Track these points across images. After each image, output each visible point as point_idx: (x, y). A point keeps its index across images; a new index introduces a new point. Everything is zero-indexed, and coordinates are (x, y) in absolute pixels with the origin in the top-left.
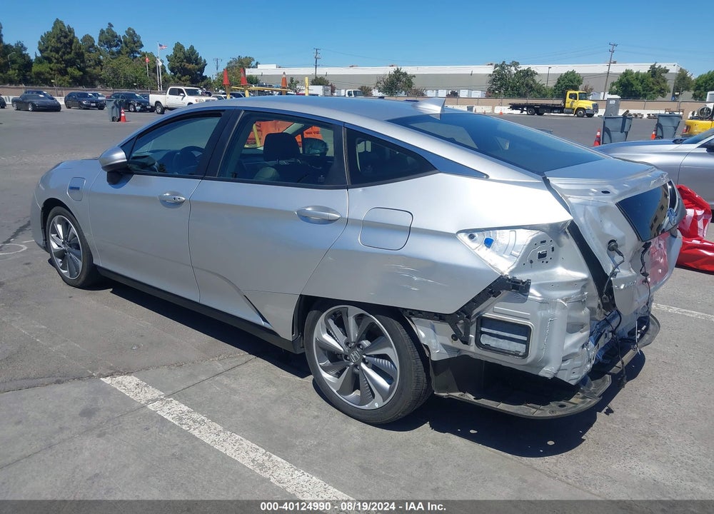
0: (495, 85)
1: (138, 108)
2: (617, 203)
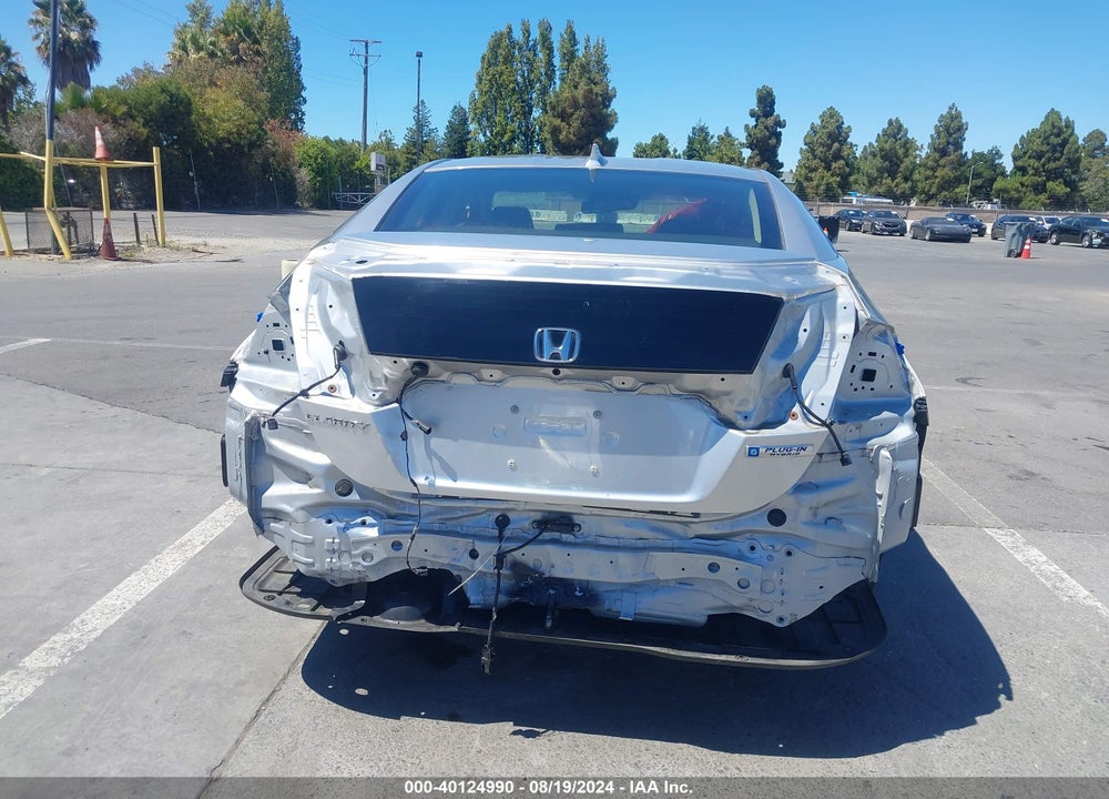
1: (1097, 241)
2: (354, 280)
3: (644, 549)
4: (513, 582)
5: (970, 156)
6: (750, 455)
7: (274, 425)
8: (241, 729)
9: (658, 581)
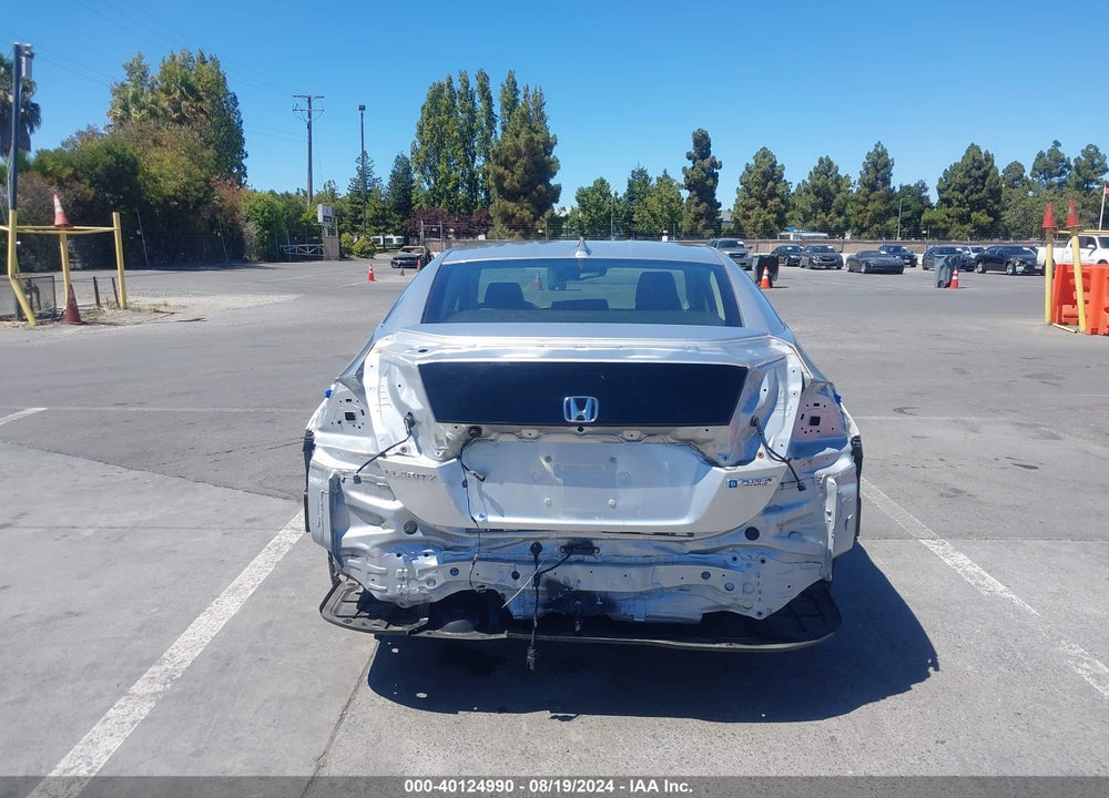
1: (1020, 269)
2: (420, 366)
3: (651, 564)
4: (546, 597)
5: (897, 190)
6: (730, 486)
7: (357, 480)
8: (332, 729)
9: (663, 589)
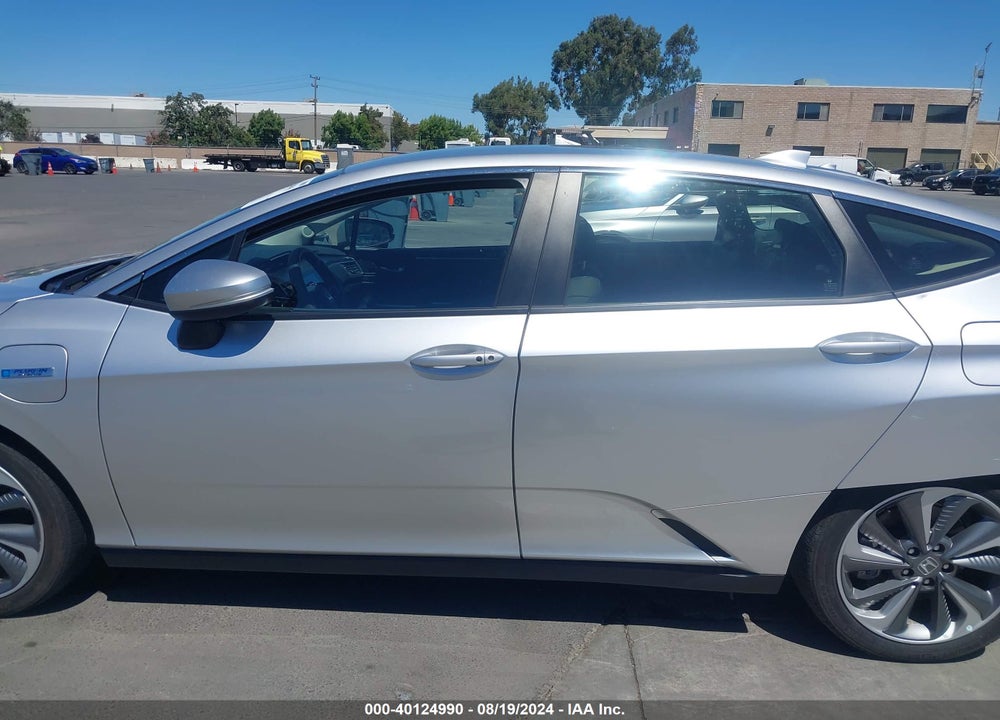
0: (172, 127)
